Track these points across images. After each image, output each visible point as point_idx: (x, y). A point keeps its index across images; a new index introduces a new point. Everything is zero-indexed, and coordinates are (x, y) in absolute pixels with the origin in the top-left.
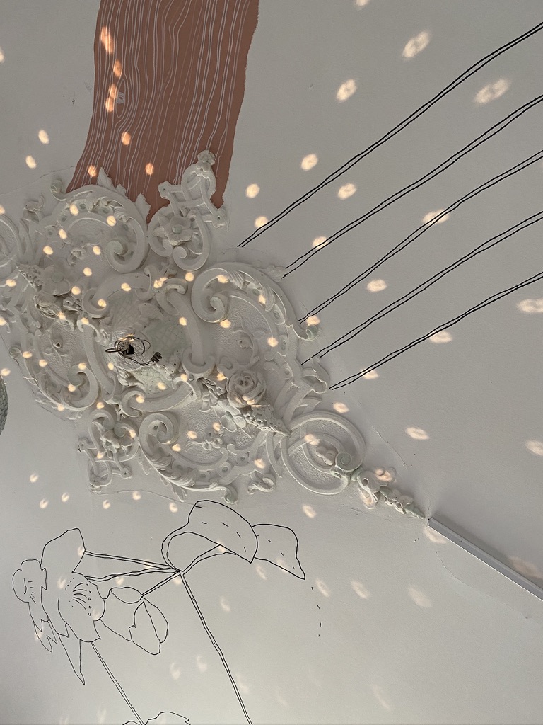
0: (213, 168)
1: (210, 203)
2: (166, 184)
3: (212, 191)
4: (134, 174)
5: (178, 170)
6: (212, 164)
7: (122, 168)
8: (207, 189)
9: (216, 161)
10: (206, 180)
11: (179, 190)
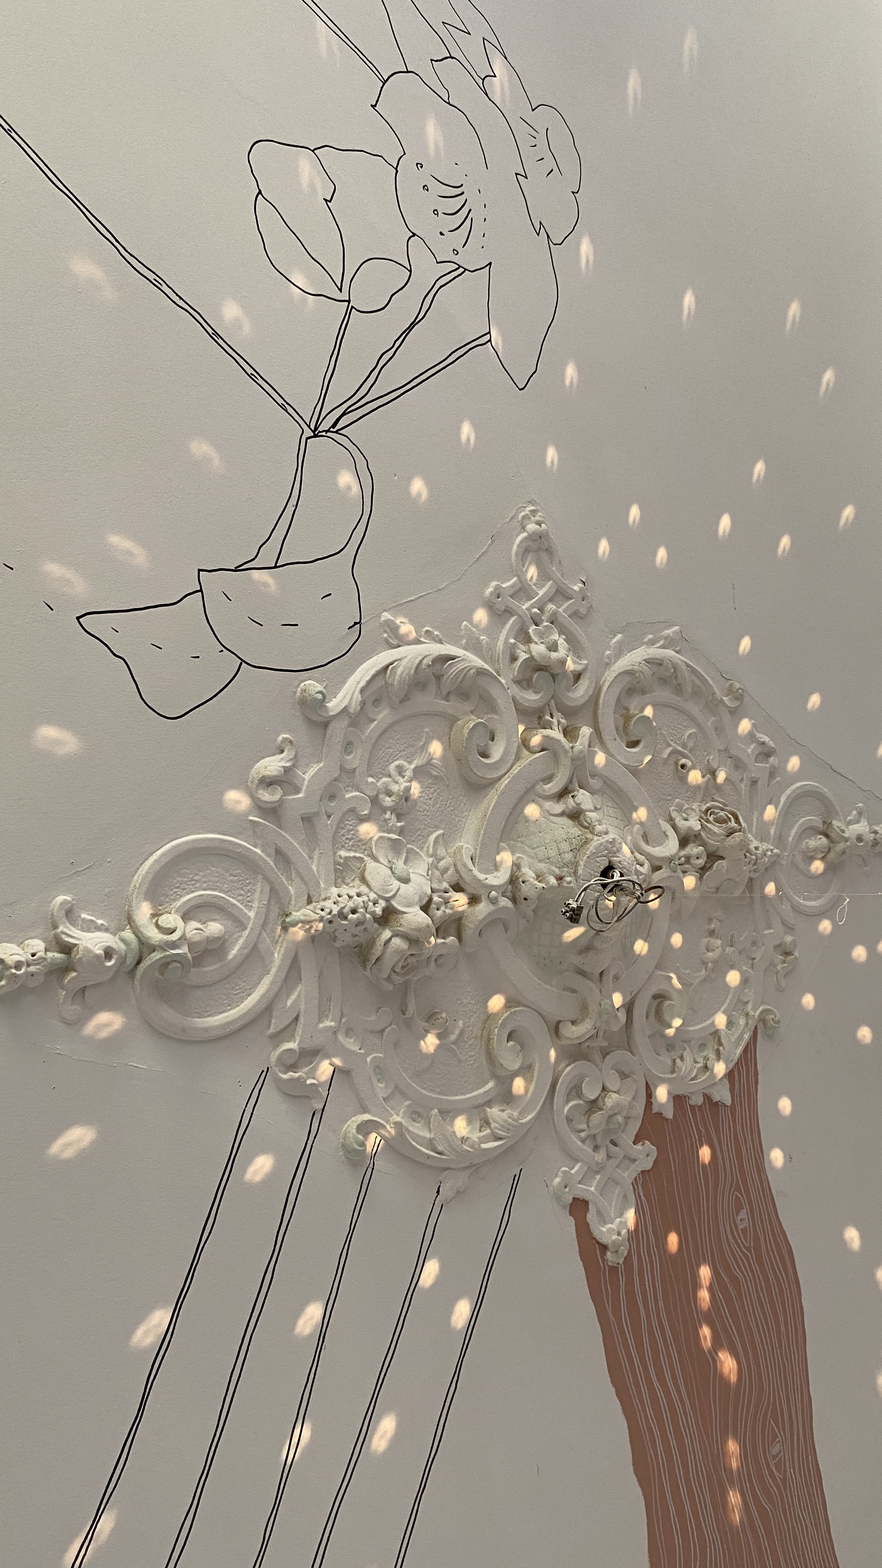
0: (604, 1248)
1: (586, 1197)
2: (649, 1165)
3: (591, 1217)
4: (691, 1136)
5: (643, 1198)
6: (609, 1254)
7: (707, 1130)
8: (599, 1212)
9: (604, 1260)
10: (605, 1223)
11: (628, 1174)
